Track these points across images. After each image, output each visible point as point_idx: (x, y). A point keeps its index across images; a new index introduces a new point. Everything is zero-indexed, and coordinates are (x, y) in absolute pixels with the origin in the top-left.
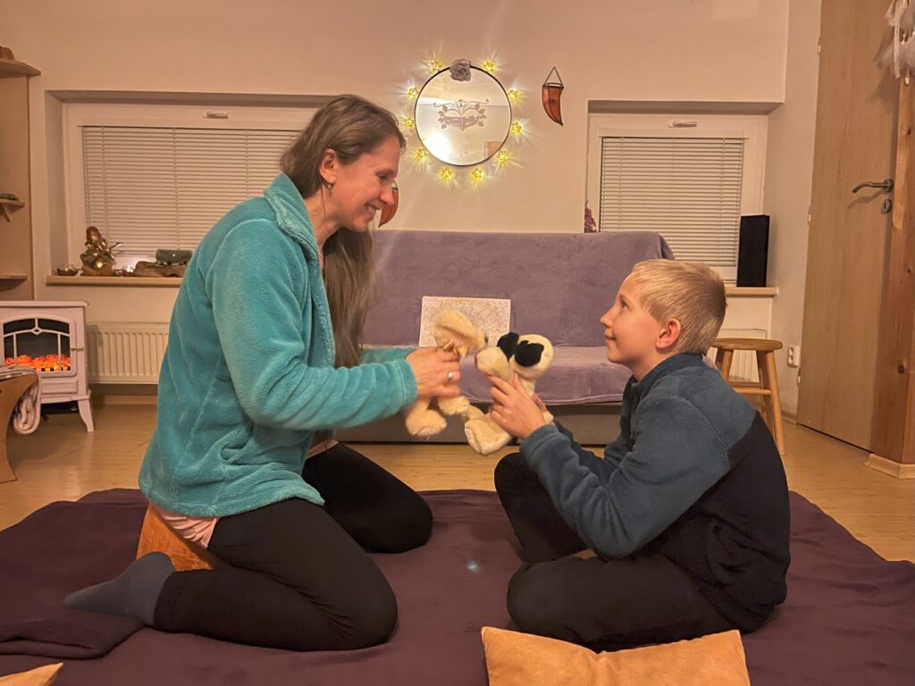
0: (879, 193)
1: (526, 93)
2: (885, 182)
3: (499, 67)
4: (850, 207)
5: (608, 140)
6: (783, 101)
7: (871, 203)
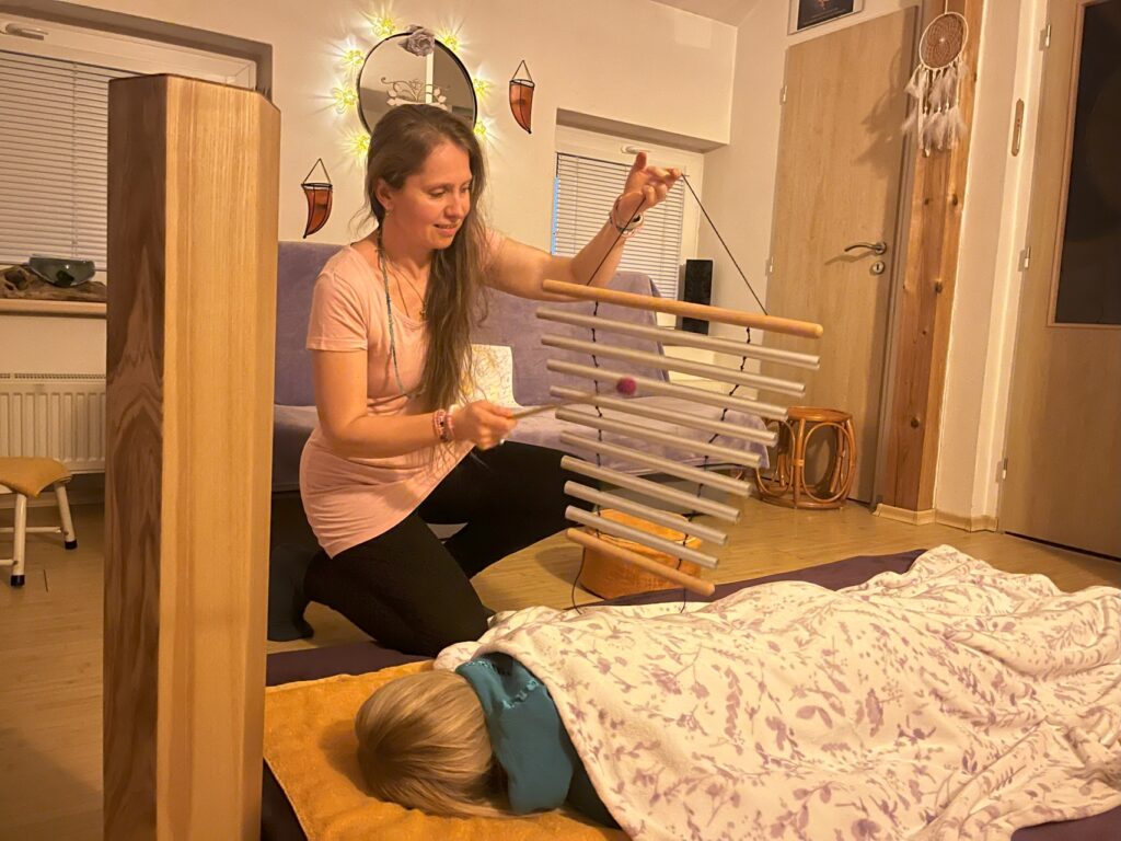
0: (867, 254)
1: (491, 86)
2: (878, 245)
3: (461, 46)
4: (828, 263)
5: (563, 157)
6: (728, 142)
7: (856, 262)
